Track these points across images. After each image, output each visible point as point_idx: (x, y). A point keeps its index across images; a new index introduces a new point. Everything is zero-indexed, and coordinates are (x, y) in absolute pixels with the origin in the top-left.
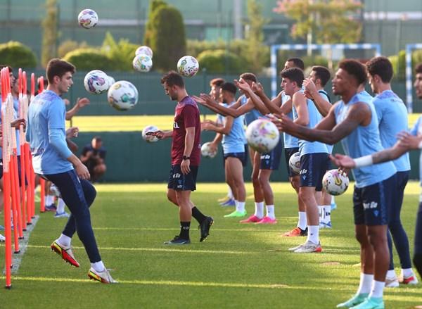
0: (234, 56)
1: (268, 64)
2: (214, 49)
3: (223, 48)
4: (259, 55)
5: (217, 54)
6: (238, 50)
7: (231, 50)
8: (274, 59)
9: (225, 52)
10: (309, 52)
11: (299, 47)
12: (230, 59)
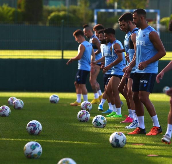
0: (71, 15)
1: (92, 20)
2: (59, 11)
3: (64, 10)
4: (87, 15)
5: (62, 13)
6: (74, 12)
7: (69, 12)
8: (95, 17)
9: (66, 13)
10: (116, 13)
11: (111, 10)
12: (69, 17)
